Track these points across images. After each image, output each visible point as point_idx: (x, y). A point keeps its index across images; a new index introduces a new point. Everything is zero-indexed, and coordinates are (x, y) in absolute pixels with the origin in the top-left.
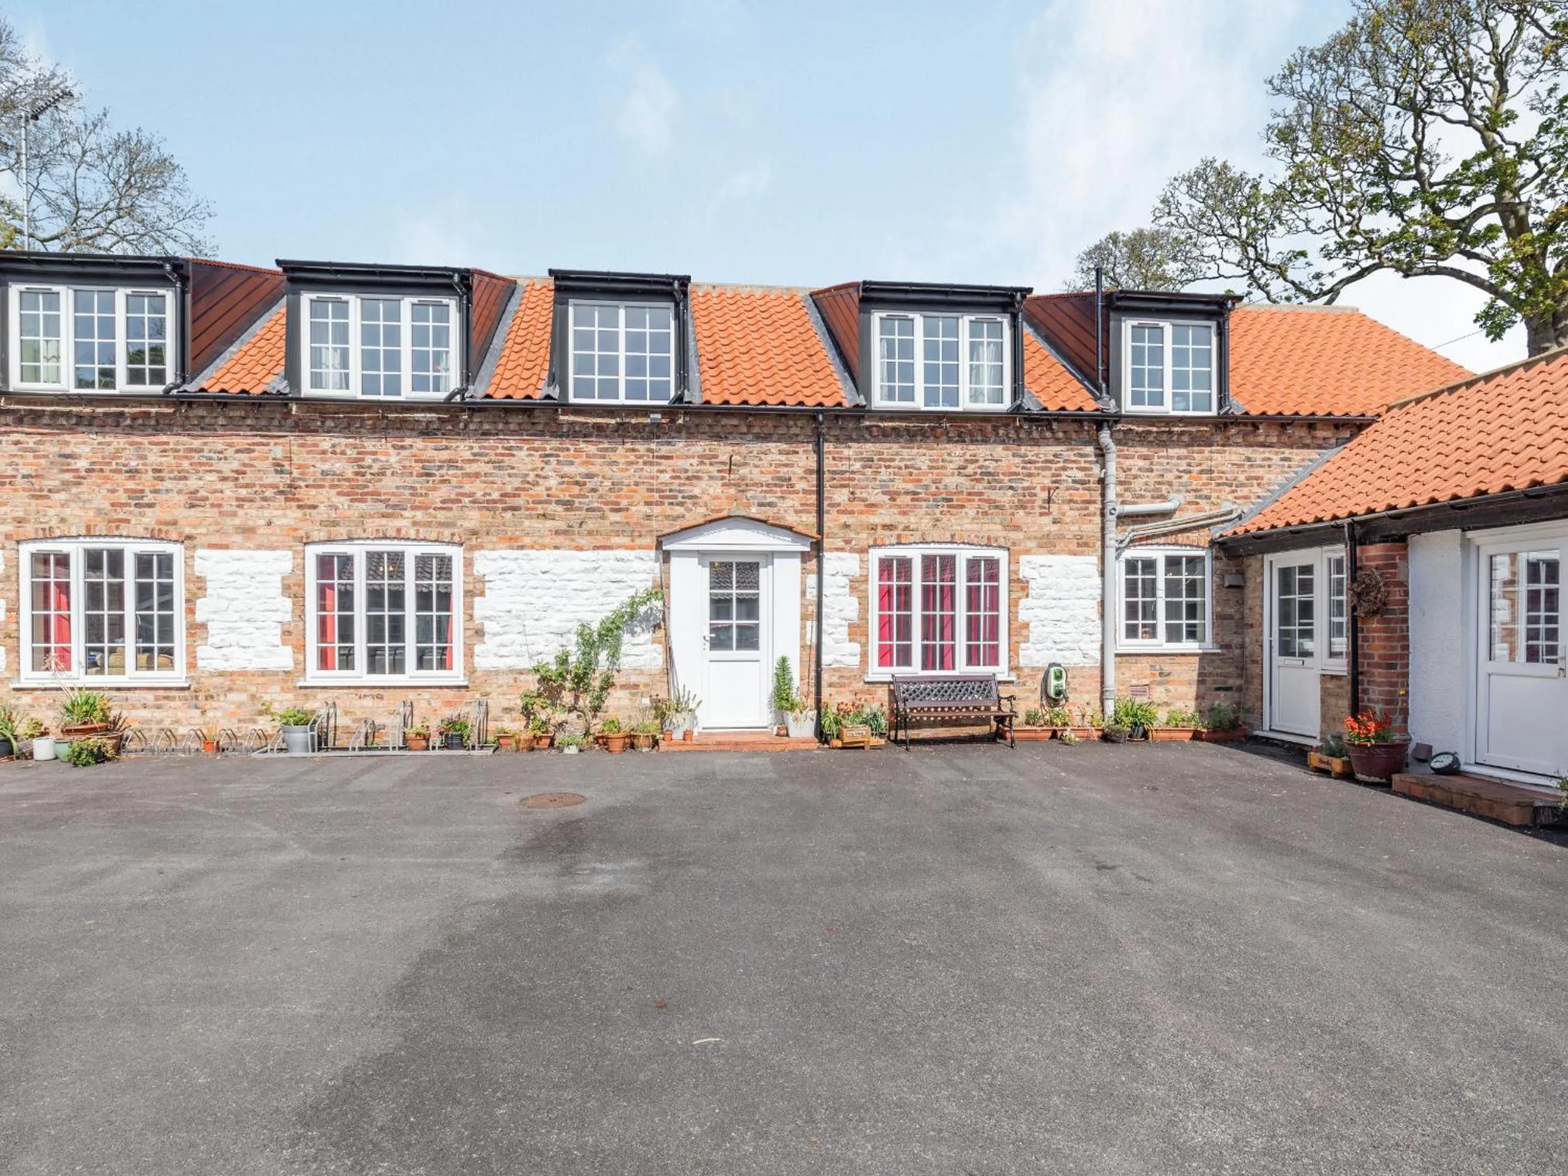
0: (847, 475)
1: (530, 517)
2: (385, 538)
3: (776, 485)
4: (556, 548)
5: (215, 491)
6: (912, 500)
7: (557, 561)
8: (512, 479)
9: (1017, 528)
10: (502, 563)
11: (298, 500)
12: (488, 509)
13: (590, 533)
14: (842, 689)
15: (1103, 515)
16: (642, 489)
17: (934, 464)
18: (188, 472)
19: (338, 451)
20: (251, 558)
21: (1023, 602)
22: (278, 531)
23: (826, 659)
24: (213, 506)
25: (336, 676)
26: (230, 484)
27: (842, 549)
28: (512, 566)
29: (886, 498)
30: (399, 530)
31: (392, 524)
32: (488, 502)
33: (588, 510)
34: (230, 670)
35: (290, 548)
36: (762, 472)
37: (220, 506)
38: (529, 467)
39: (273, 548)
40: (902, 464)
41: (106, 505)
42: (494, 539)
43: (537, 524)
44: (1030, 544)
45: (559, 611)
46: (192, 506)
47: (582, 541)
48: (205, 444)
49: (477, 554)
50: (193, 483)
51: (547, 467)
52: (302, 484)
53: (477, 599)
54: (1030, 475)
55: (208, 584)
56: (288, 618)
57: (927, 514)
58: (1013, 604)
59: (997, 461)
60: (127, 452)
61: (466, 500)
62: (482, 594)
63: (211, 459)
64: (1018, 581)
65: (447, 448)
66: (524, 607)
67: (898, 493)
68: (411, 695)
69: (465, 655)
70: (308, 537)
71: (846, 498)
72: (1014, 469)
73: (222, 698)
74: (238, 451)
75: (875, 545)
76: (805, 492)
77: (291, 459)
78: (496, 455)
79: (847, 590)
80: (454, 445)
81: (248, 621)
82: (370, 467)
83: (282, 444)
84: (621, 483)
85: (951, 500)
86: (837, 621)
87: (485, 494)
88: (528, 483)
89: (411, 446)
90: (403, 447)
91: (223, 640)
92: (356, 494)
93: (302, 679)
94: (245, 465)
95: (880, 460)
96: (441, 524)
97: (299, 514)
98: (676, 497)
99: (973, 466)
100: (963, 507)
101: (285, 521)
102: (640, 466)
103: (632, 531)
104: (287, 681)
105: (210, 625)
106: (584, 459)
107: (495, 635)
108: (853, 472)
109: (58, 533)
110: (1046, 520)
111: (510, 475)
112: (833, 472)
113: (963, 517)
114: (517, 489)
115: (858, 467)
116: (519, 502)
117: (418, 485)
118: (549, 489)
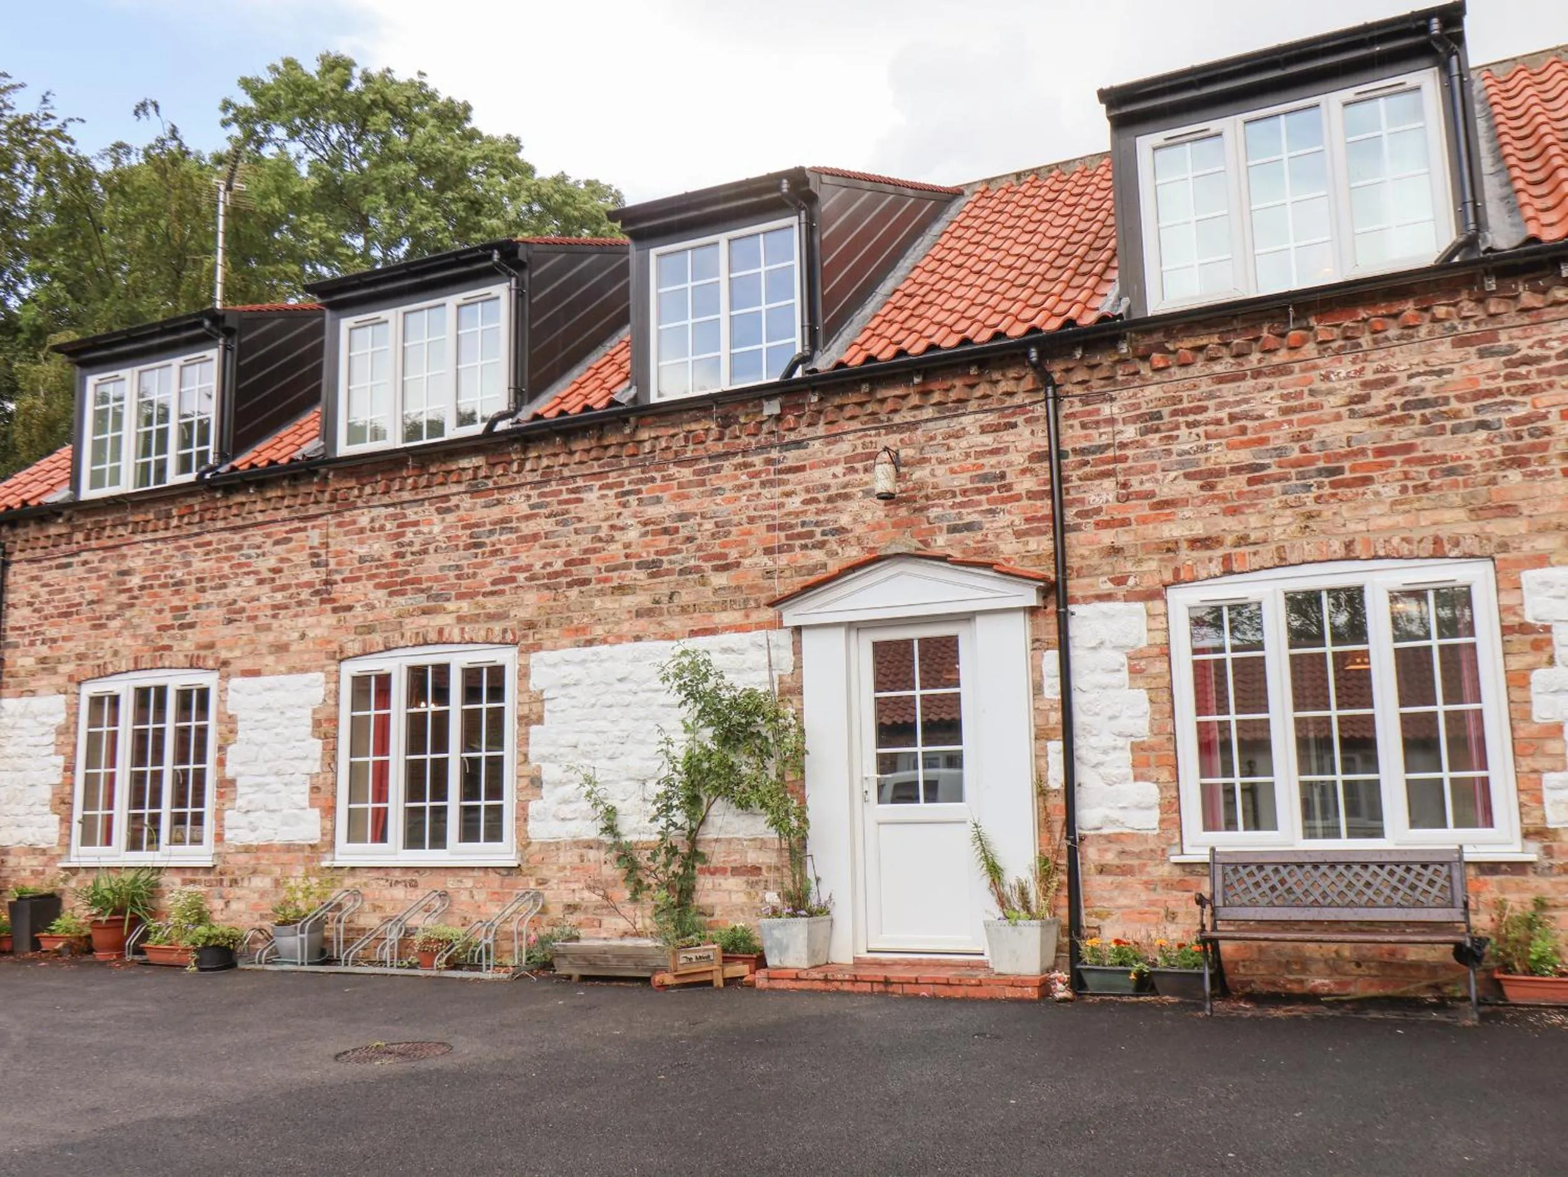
0: (1110, 453)
1: (601, 593)
2: (426, 643)
3: (979, 491)
4: (638, 638)
5: (252, 599)
6: (1251, 481)
7: (637, 660)
8: (580, 538)
9: (1507, 510)
10: (566, 669)
11: (334, 600)
12: (548, 587)
13: (684, 610)
14: (1129, 879)
16: (761, 526)
17: (1293, 403)
18: (228, 577)
19: (377, 525)
20: (282, 686)
21: (1539, 677)
22: (311, 645)
23: (1088, 817)
24: (249, 619)
25: (368, 853)
26: (266, 588)
27: (1108, 597)
28: (577, 672)
29: (1193, 486)
30: (441, 632)
31: (434, 623)
32: (550, 576)
33: (682, 572)
34: (255, 843)
35: (322, 668)
36: (952, 471)
37: (256, 617)
38: (602, 516)
39: (304, 670)
40: (1223, 414)
41: (153, 630)
42: (556, 632)
43: (610, 603)
44: (1543, 544)
45: (642, 742)
46: (230, 621)
47: (674, 624)
48: (245, 538)
49: (534, 657)
50: (232, 591)
51: (626, 512)
53: (534, 729)
54: (1528, 390)
55: (240, 726)
56: (317, 769)
57: (1287, 506)
58: (1518, 681)
59: (1440, 373)
60: (174, 560)
61: (521, 577)
62: (540, 720)
63: (249, 557)
64: (1524, 628)
65: (499, 502)
66: (594, 738)
67: (1219, 473)
68: (451, 883)
69: (517, 819)
70: (341, 652)
71: (1111, 497)
72: (1485, 385)
73: (246, 883)
74: (277, 543)
75: (1177, 581)
76: (1032, 495)
77: (327, 545)
78: (560, 503)
79: (1125, 674)
80: (507, 496)
81: (277, 774)
82: (411, 544)
83: (320, 527)
84: (729, 523)
85: (1340, 470)
86: (1107, 740)
87: (543, 567)
88: (600, 540)
89: (457, 506)
90: (448, 510)
91: (250, 802)
92: (396, 586)
93: (329, 856)
94: (282, 560)
95: (1174, 413)
96: (491, 617)
97: (334, 620)
98: (811, 534)
99: (1384, 392)
100: (1367, 481)
101: (319, 632)
102: (756, 489)
103: (746, 601)
104: (312, 859)
105: (240, 782)
106: (676, 491)
107: (556, 785)
108: (1123, 446)
109: (110, 669)
111: (576, 532)
112: (1083, 451)
113: (1367, 505)
114: (586, 551)
115: (1130, 432)
116: (587, 571)
117: (464, 562)
118: (627, 546)
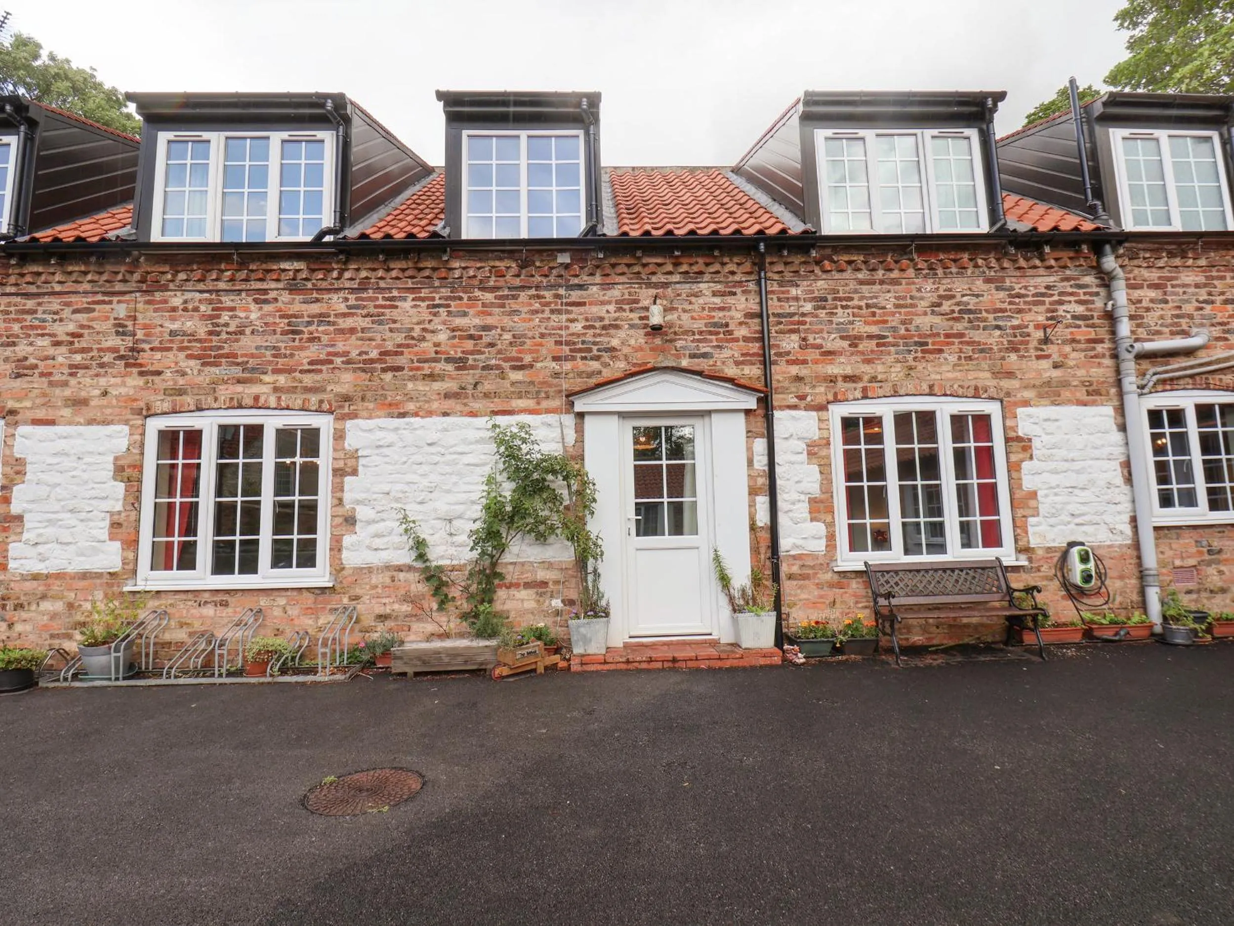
0: (796, 318)
1: (413, 378)
2: (240, 407)
3: (711, 333)
4: (445, 414)
5: (47, 358)
6: (878, 345)
7: (446, 430)
8: (395, 335)
9: (1010, 375)
10: (380, 434)
11: (141, 365)
12: (364, 370)
13: (486, 395)
14: (807, 582)
15: (1115, 356)
17: (901, 302)
18: (17, 336)
19: (190, 307)
20: (80, 435)
21: (1026, 465)
22: (114, 402)
23: (785, 544)
24: (42, 375)
25: (173, 579)
26: (63, 349)
27: (794, 407)
28: (391, 437)
29: (845, 344)
30: (256, 398)
31: (249, 391)
32: (365, 362)
33: (484, 368)
34: (45, 572)
35: (126, 422)
36: (693, 318)
37: (50, 374)
38: (415, 320)
39: (106, 422)
40: (863, 303)
42: (371, 406)
43: (421, 386)
44: (1028, 394)
45: (448, 491)
46: (18, 376)
47: (476, 405)
48: (39, 304)
49: (349, 424)
50: (22, 349)
51: (436, 320)
52: (146, 346)
53: (348, 479)
54: (1020, 311)
55: (29, 468)
56: (119, 507)
57: (898, 361)
58: (1013, 468)
59: (977, 296)
61: (338, 360)
62: (355, 472)
63: (44, 321)
64: (1019, 439)
65: (317, 300)
66: (406, 488)
67: (860, 338)
68: (263, 602)
69: (331, 549)
70: (148, 409)
71: (796, 346)
72: (999, 305)
73: (34, 607)
74: (75, 311)
75: (836, 400)
76: (746, 339)
77: (135, 318)
78: (376, 307)
79: (804, 456)
80: (326, 297)
81: (71, 511)
82: (226, 325)
83: (127, 302)
84: (524, 336)
85: (926, 344)
86: (795, 496)
87: (360, 354)
88: (413, 338)
89: (276, 300)
90: (266, 301)
91: (40, 535)
92: (207, 359)
93: (131, 582)
94: (82, 327)
95: (835, 299)
96: (308, 390)
97: (140, 382)
98: (589, 350)
99: (949, 302)
100: (940, 351)
101: (123, 390)
102: (547, 314)
103: (538, 392)
104: (112, 585)
105: (27, 517)
106: (480, 309)
107: (369, 522)
108: (803, 315)
110: (1045, 364)
111: (391, 330)
112: (778, 315)
113: (941, 365)
114: (399, 346)
115: (808, 307)
116: (401, 361)
117: (282, 345)
118: (437, 345)
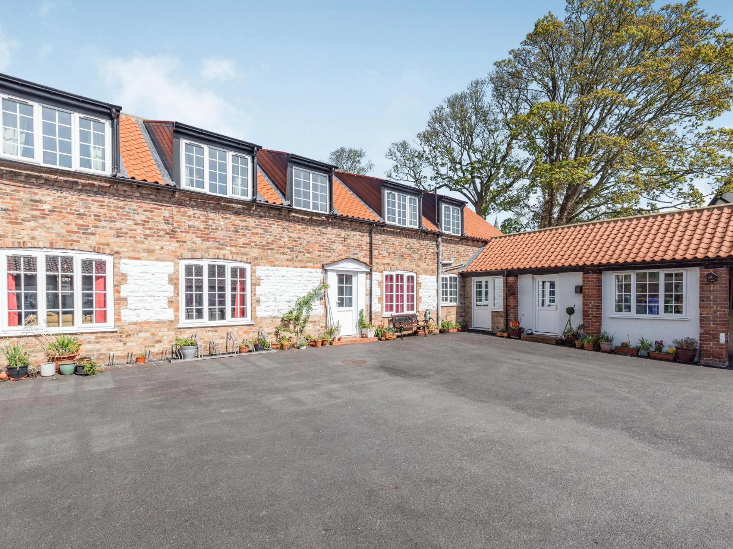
0: (378, 246)
1: (278, 253)
2: (218, 258)
3: (358, 247)
4: (287, 266)
5: (132, 230)
6: (394, 255)
7: (288, 272)
8: (271, 237)
9: (419, 266)
10: (267, 272)
11: (177, 238)
12: (262, 249)
13: (299, 261)
14: (376, 320)
15: (438, 264)
16: (317, 245)
17: (400, 244)
18: (116, 218)
19: (196, 216)
20: (153, 265)
21: (420, 290)
22: (166, 252)
23: (373, 309)
24: (130, 237)
25: (195, 322)
26: (140, 227)
27: (376, 271)
28: (271, 273)
29: (387, 254)
30: (224, 256)
31: (222, 253)
32: (261, 245)
33: (299, 252)
34: (140, 321)
35: (173, 261)
36: (354, 242)
37: (135, 237)
38: (277, 233)
39: (163, 260)
40: (392, 243)
41: (64, 231)
42: (264, 262)
43: (281, 256)
44: (422, 272)
45: (288, 292)
46: (118, 236)
47: (297, 264)
48: (126, 205)
49: (257, 268)
50: (118, 224)
51: (284, 233)
52: (179, 230)
53: (257, 287)
54: (422, 250)
55: (129, 278)
56: (172, 295)
57: (398, 260)
58: (417, 291)
59: (414, 244)
60: (78, 203)
61: (253, 244)
62: (259, 285)
63: (130, 213)
64: (419, 283)
65: (245, 221)
66: (275, 290)
67: (390, 253)
68: (230, 330)
69: (252, 311)
70: (182, 256)
71: (378, 254)
72: (418, 247)
73: (136, 335)
74: (145, 211)
75: (385, 270)
76: (366, 250)
77: (173, 218)
78: (265, 226)
79: (377, 285)
80: (248, 220)
81: (150, 296)
82: (211, 226)
83: (169, 210)
84: (310, 242)
85: (404, 256)
86: (375, 296)
87: (260, 243)
88: (277, 239)
89: (230, 218)
90: (226, 218)
91: (137, 306)
92: (205, 238)
93: (178, 324)
94: (148, 218)
95: (386, 241)
96: (242, 254)
97: (177, 245)
98: (328, 249)
100: (406, 258)
101: (170, 248)
102: (316, 236)
103: (314, 261)
104: (171, 325)
105: (129, 298)
106: (297, 231)
107: (264, 302)
109: (29, 245)
110: (425, 264)
111: (270, 235)
112: (374, 244)
113: (406, 262)
114: (273, 241)
115: (380, 243)
116: (273, 246)
117: (233, 236)
118: (285, 242)
